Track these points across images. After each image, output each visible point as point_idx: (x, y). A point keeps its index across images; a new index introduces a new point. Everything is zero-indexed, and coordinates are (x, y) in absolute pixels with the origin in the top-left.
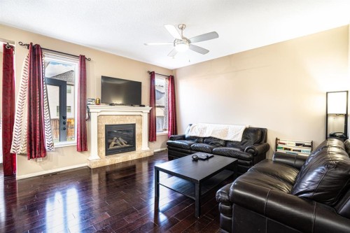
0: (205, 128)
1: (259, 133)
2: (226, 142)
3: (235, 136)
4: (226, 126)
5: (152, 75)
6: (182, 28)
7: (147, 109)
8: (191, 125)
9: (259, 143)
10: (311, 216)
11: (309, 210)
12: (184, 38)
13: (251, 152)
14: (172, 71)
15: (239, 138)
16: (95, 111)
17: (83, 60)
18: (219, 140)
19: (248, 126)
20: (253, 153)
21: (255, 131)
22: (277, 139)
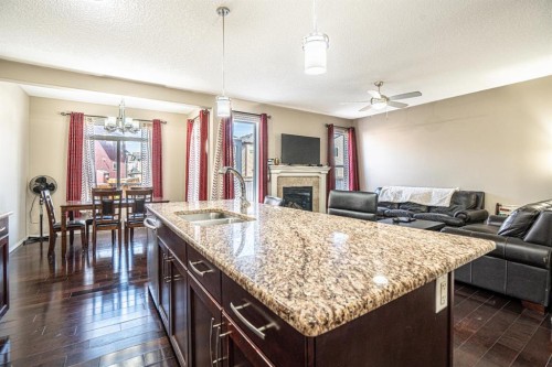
0: (400, 192)
1: (473, 197)
2: (429, 209)
3: (441, 201)
4: (427, 190)
5: (330, 128)
6: (379, 85)
7: (325, 170)
8: (380, 189)
9: (475, 208)
10: (510, 246)
11: (508, 242)
12: (383, 96)
13: (461, 218)
14: (352, 121)
15: (446, 203)
16: (276, 172)
17: (265, 118)
18: (420, 205)
19: (458, 189)
20: (464, 219)
21: (468, 195)
22: (498, 205)
